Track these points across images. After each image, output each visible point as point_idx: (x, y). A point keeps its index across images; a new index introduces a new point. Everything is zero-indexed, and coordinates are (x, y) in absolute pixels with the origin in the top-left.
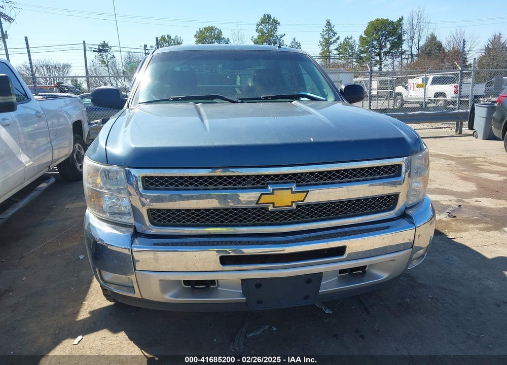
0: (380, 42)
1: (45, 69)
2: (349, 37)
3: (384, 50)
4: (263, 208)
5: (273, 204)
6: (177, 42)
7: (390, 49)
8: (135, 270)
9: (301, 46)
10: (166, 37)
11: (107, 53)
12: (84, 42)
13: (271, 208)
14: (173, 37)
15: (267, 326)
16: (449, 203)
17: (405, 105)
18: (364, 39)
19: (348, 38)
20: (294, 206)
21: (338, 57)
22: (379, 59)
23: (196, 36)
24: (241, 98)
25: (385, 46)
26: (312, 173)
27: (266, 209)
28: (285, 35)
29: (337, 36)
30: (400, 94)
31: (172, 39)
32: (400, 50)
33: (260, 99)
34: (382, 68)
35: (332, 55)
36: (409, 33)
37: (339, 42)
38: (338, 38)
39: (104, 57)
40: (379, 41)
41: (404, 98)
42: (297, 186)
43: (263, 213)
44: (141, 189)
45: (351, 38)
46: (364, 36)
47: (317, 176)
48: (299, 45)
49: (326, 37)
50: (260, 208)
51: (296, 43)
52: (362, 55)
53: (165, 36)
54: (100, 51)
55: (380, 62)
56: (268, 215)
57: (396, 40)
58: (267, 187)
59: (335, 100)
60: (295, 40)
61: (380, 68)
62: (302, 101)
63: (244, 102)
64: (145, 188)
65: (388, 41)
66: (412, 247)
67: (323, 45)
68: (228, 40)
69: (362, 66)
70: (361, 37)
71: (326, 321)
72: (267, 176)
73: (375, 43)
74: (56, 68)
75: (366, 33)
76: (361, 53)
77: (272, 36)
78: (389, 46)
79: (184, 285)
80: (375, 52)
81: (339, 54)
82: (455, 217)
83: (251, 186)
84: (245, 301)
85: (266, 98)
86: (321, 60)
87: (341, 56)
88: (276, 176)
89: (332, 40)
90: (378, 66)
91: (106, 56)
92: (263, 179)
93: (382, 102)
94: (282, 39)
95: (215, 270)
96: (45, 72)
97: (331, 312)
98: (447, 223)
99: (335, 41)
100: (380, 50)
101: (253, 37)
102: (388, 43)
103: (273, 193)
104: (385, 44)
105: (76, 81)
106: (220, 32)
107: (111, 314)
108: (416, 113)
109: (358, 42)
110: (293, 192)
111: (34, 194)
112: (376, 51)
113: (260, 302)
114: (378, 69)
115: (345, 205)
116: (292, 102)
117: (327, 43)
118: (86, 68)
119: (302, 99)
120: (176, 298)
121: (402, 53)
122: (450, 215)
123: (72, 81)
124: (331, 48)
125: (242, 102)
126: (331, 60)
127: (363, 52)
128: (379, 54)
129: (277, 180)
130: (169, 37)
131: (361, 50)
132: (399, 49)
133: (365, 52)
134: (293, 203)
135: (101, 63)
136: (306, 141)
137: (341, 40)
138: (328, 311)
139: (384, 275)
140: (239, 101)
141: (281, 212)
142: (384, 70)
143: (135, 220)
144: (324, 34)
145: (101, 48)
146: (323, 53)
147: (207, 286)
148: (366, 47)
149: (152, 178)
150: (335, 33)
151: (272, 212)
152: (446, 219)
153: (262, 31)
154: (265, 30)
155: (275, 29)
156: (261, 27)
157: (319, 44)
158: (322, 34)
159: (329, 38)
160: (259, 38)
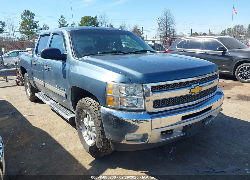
2: (73, 24)
8: (152, 129)
29: (67, 23)
36: (101, 23)
42: (199, 84)
44: (151, 92)
46: (80, 24)
48: (48, 27)
49: (62, 23)
51: (46, 26)
60: (45, 24)
70: (79, 24)
75: (81, 22)
77: (31, 21)
83: (187, 86)
89: (65, 25)
94: (38, 23)
99: (67, 26)
101: (20, 22)
137: (70, 25)
140: (129, 53)
153: (25, 19)
154: (27, 19)
155: (33, 18)
156: (24, 17)
157: (58, 27)
158: (59, 22)
159: (63, 24)
160: (23, 23)
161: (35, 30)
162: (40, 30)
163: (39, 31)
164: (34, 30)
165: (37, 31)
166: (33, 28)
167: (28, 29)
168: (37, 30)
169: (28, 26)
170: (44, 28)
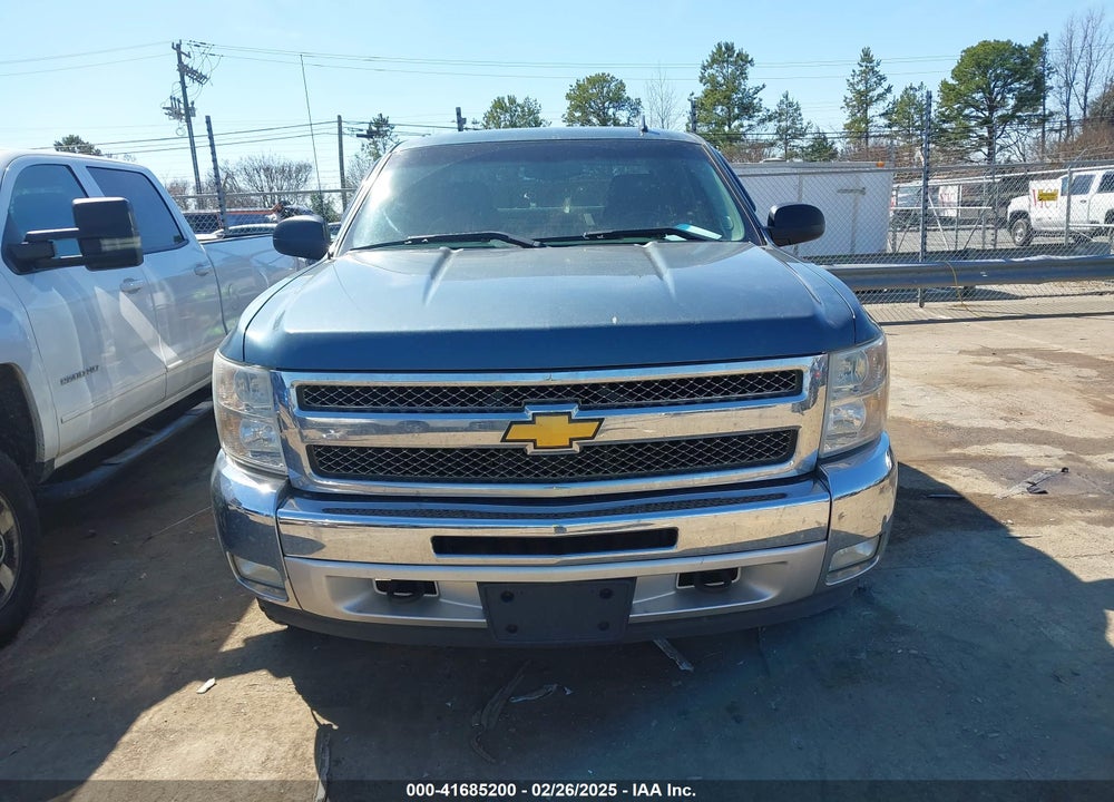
0: (991, 94)
1: (263, 177)
2: (916, 85)
3: (1000, 113)
4: (516, 450)
5: (534, 441)
6: (529, 109)
7: (1017, 108)
8: (284, 556)
9: (801, 111)
10: (506, 101)
11: (386, 138)
12: (339, 117)
13: (530, 449)
14: (520, 101)
15: (555, 686)
16: (1043, 463)
17: (1036, 241)
18: (952, 88)
19: (911, 88)
20: (576, 448)
21: (887, 131)
22: (986, 134)
23: (568, 97)
24: (539, 237)
25: (1003, 104)
26: (612, 385)
27: (522, 451)
28: (764, 86)
29: (885, 85)
30: (1023, 215)
31: (518, 105)
32: (1039, 112)
33: (581, 238)
34: (995, 154)
35: (873, 129)
36: (1062, 71)
37: (890, 97)
38: (889, 90)
39: (380, 146)
40: (988, 91)
41: (1033, 222)
42: (581, 409)
43: (518, 460)
44: (295, 409)
45: (921, 88)
46: (951, 81)
47: (622, 391)
48: (797, 109)
49: (861, 87)
50: (513, 450)
51: (790, 105)
52: (945, 126)
53: (503, 98)
54: (370, 135)
55: (990, 142)
56: (528, 464)
57: (1030, 89)
58: (522, 410)
59: (745, 240)
60: (787, 97)
61: (990, 156)
62: (669, 241)
63: (545, 246)
64: (302, 407)
65: (1010, 91)
66: (826, 539)
67: (854, 106)
68: (639, 102)
69: (945, 151)
70: (944, 83)
71: (674, 684)
72: (525, 389)
73: (978, 96)
74: (283, 171)
75: (956, 74)
76: (944, 122)
77: (736, 90)
78: (1012, 102)
79: (377, 591)
80: (980, 118)
81: (890, 126)
82: (1045, 492)
83: (495, 407)
84: (486, 627)
85: (593, 237)
86: (848, 140)
87: (895, 129)
88: (542, 388)
89: (874, 94)
90: (985, 150)
91: (384, 145)
92: (516, 395)
93: (969, 233)
94: (759, 95)
95: (425, 563)
96: (262, 180)
97: (691, 669)
98: (1020, 505)
99: (881, 97)
100: (991, 114)
101: (692, 94)
102: (1011, 95)
103: (533, 422)
104: (1003, 98)
105: (321, 198)
106: (621, 86)
107: (275, 646)
108: (1034, 258)
109: (936, 98)
110: (571, 421)
111: (184, 421)
112: (980, 114)
113: (512, 629)
114: (984, 157)
115: (664, 449)
116: (644, 244)
117: (862, 101)
118: (342, 174)
119: (667, 237)
120: (360, 611)
121: (1044, 119)
122: (1035, 489)
123: (313, 199)
124: (871, 112)
125: (542, 246)
126: (871, 141)
127: (947, 119)
128: (986, 122)
129: (543, 397)
130: (512, 101)
131: (943, 114)
132: (1038, 109)
133: (955, 118)
134: (574, 442)
135: (372, 158)
136: (603, 322)
137: (897, 93)
138: (684, 667)
139: (769, 594)
140: (537, 243)
141: (553, 458)
142: (1000, 158)
143: (289, 465)
144: (856, 80)
145: (374, 128)
146: (854, 122)
147: (414, 593)
148: (956, 107)
149: (315, 388)
150: (883, 78)
151: (536, 458)
152: (1020, 496)
153: (712, 81)
154: (720, 79)
155: (743, 74)
156: (711, 71)
157: (843, 104)
158: (852, 81)
159: (868, 91)
160: (706, 96)
161: (746, 123)
162: (762, 121)
163: (759, 129)
164: (742, 126)
165: (750, 126)
166: (737, 117)
167: (721, 124)
168: (753, 122)
169: (722, 110)
170: (780, 115)
